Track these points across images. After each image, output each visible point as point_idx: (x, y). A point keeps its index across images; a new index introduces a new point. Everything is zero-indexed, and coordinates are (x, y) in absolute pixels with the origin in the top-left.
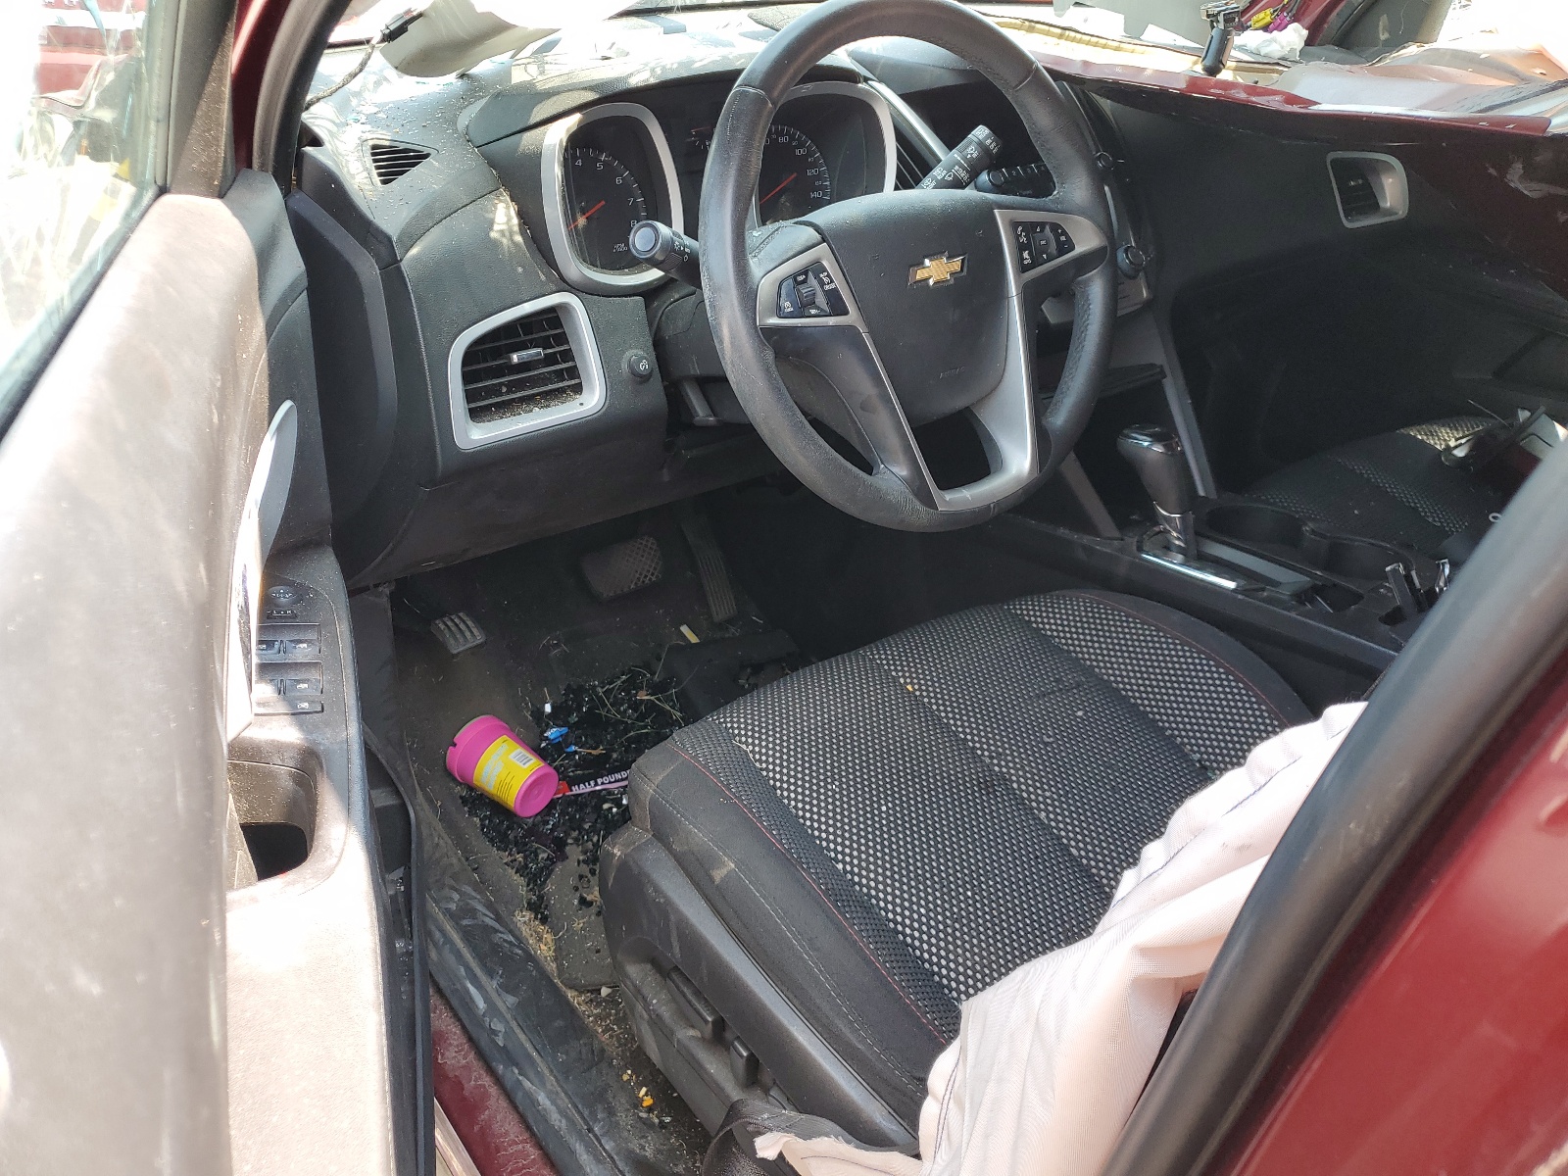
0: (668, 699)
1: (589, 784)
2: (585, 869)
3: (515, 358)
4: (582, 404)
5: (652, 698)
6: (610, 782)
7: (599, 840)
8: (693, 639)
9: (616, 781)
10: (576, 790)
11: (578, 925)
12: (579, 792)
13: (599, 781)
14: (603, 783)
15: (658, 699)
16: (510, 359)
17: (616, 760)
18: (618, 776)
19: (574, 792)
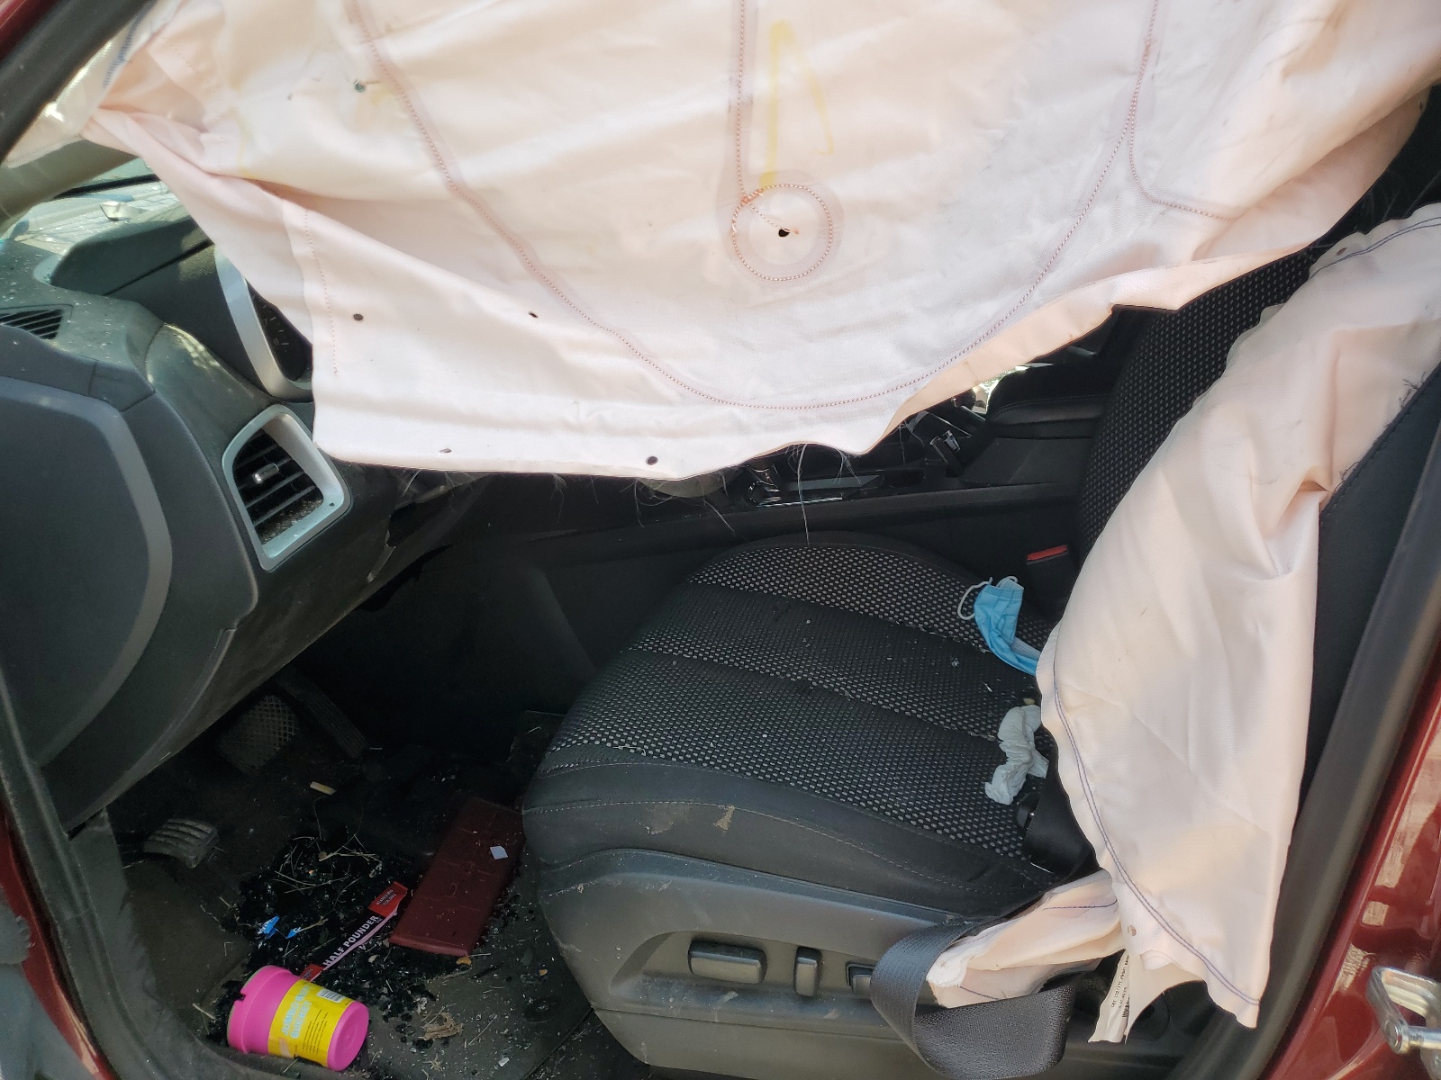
0: (354, 845)
1: (339, 952)
2: (394, 1020)
3: (258, 478)
4: (332, 505)
5: (335, 854)
6: (357, 940)
7: (389, 990)
8: (327, 790)
9: (362, 936)
10: (329, 964)
11: (436, 1064)
12: (332, 964)
13: (346, 944)
14: (351, 944)
15: (344, 851)
16: (253, 480)
17: (346, 920)
18: (361, 931)
19: (329, 966)
